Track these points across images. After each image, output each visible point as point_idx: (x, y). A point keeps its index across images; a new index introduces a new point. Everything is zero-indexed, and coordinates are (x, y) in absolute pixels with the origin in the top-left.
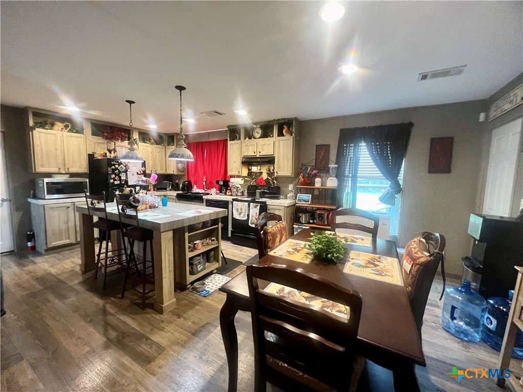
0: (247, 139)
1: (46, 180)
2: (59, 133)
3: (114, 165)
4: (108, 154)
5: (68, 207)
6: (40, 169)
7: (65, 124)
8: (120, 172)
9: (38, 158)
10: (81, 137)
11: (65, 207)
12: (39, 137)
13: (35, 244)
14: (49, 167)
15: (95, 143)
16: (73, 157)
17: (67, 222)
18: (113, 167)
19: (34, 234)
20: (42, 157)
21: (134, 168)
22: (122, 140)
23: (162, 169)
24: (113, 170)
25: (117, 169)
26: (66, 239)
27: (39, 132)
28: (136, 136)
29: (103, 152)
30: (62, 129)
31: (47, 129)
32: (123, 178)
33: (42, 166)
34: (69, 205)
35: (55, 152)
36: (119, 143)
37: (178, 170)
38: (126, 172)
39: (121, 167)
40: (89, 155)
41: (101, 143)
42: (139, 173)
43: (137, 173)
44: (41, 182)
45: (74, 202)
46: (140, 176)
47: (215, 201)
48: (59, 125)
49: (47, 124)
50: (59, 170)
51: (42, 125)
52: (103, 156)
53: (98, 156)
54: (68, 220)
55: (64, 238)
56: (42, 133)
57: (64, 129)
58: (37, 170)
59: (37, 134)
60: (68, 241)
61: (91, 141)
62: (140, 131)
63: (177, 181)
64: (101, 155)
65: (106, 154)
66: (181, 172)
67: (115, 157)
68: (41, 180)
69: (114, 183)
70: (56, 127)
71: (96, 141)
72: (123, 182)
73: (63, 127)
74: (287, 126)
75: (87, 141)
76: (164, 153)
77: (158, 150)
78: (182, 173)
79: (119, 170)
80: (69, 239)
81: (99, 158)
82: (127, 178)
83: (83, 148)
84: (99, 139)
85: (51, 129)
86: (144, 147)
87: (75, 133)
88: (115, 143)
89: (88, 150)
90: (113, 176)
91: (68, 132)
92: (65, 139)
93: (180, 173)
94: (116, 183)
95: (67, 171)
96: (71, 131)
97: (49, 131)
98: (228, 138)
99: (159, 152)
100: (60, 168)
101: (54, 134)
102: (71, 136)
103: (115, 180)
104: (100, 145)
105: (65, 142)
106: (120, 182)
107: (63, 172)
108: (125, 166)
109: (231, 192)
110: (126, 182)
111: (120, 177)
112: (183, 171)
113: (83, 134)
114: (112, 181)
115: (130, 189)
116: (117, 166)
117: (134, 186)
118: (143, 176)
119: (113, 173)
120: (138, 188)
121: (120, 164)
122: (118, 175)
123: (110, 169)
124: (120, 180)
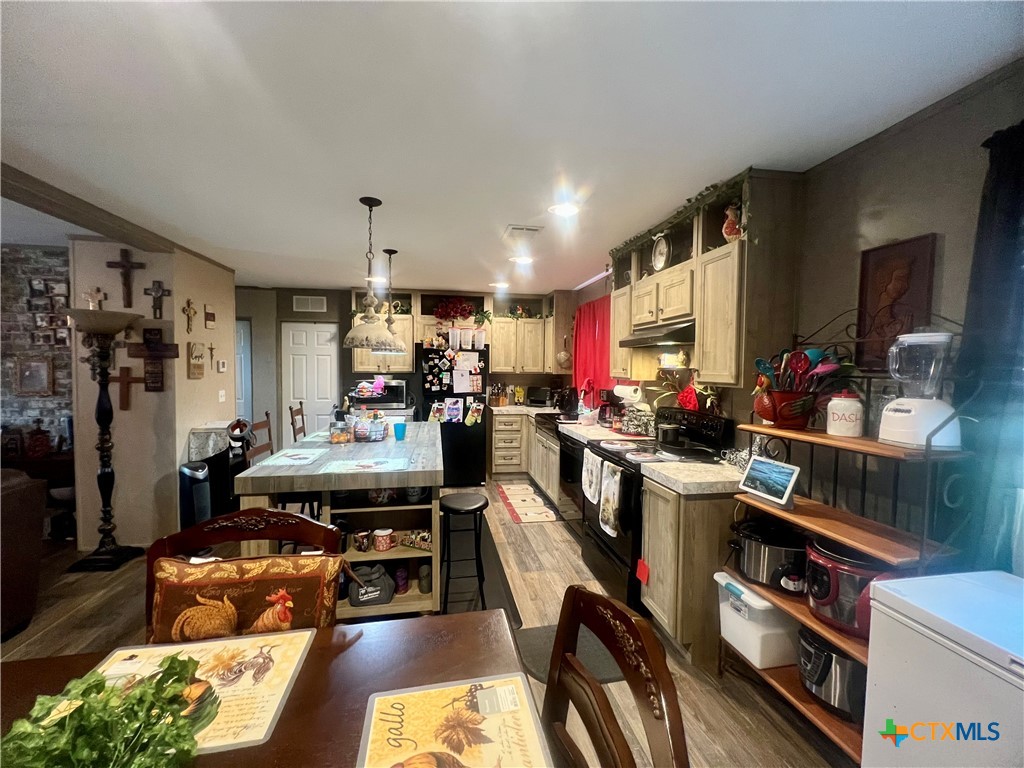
3: (433, 359)
6: (359, 368)
7: (394, 303)
8: (441, 371)
9: (357, 353)
10: (408, 320)
14: (368, 364)
18: (431, 363)
21: (466, 363)
22: (466, 317)
23: (535, 364)
24: (431, 368)
25: (436, 365)
28: (487, 306)
29: (430, 340)
32: (446, 381)
33: (362, 364)
36: (459, 322)
38: (451, 370)
39: (444, 363)
40: (417, 344)
42: (473, 372)
43: (470, 372)
46: (475, 378)
48: (386, 305)
50: (378, 370)
52: (431, 345)
57: (393, 311)
58: (355, 369)
61: (419, 324)
64: (429, 343)
65: (433, 341)
66: (566, 368)
69: (430, 388)
71: (425, 322)
72: (445, 389)
76: (540, 332)
77: (529, 327)
78: (568, 372)
79: (440, 368)
82: (452, 380)
83: (408, 336)
84: (431, 319)
86: (502, 325)
88: (454, 322)
89: (418, 337)
90: (430, 378)
93: (563, 372)
94: (434, 389)
95: (387, 370)
99: (531, 332)
100: (380, 367)
103: (432, 384)
104: (430, 327)
106: (441, 387)
107: (384, 372)
108: (450, 361)
110: (450, 387)
111: (441, 380)
112: (569, 368)
113: (411, 314)
114: (427, 386)
115: (455, 400)
116: (437, 361)
117: (463, 396)
118: (480, 377)
119: (431, 373)
120: (470, 399)
121: (442, 358)
122: (438, 376)
123: (427, 366)
124: (441, 384)
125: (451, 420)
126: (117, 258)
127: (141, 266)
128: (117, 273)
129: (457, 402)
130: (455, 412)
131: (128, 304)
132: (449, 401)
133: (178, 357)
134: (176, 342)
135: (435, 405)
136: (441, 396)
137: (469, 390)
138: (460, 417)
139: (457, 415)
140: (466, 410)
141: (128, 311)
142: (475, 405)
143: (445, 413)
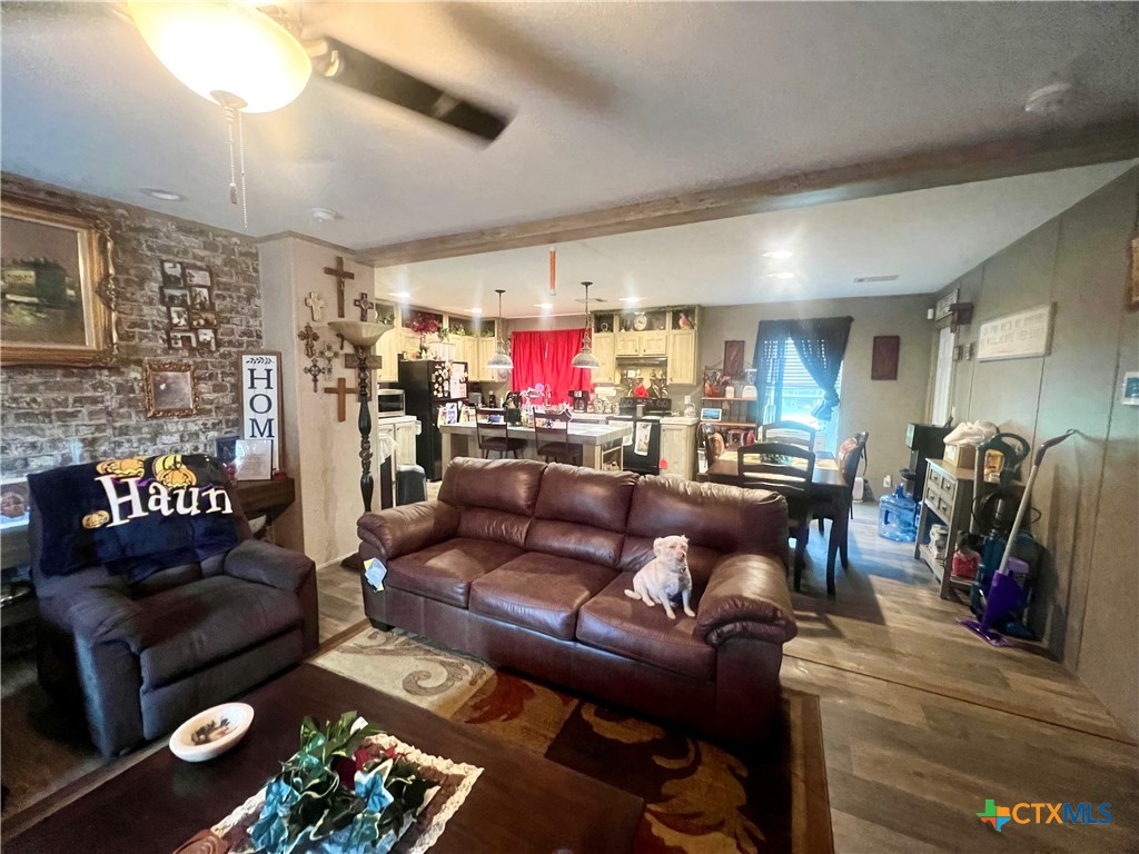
0: (623, 331)
3: (437, 370)
4: (424, 354)
8: (443, 380)
15: (406, 338)
18: (436, 373)
21: (458, 373)
22: (433, 332)
24: (437, 377)
25: (440, 375)
28: (446, 324)
29: (415, 352)
32: (446, 389)
36: (430, 337)
37: (499, 376)
38: (448, 380)
39: (445, 373)
40: (398, 355)
43: (460, 380)
46: (462, 386)
52: (417, 357)
53: (408, 357)
61: (401, 335)
62: (449, 315)
63: (491, 393)
64: (414, 356)
65: (421, 354)
66: (502, 378)
67: (434, 358)
69: (437, 395)
71: (406, 335)
72: (446, 395)
75: (398, 335)
77: (470, 343)
78: (504, 380)
81: (412, 360)
82: (449, 388)
83: (393, 347)
84: (409, 332)
88: (425, 336)
93: (501, 380)
94: (440, 395)
98: (593, 329)
103: (438, 391)
106: (444, 394)
108: (448, 372)
110: (449, 393)
111: (443, 388)
112: (505, 377)
113: (394, 325)
114: (436, 393)
115: (452, 404)
116: (440, 371)
117: (456, 401)
118: (465, 385)
119: (437, 382)
120: (460, 403)
121: (443, 368)
122: (441, 385)
123: (433, 376)
124: (443, 392)
126: (333, 265)
127: (351, 276)
128: (331, 281)
130: (452, 415)
131: (342, 315)
132: (449, 405)
133: (381, 368)
134: (378, 354)
135: (441, 409)
136: (444, 402)
137: (459, 396)
139: (454, 417)
140: (459, 411)
141: (341, 320)
142: (463, 407)
143: (448, 415)
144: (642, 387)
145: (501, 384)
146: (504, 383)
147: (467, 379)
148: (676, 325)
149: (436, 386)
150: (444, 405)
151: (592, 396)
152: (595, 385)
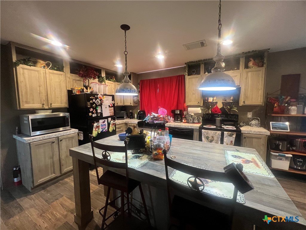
0: (207, 73)
1: (31, 117)
2: (42, 70)
3: (92, 99)
4: (85, 90)
5: (53, 142)
6: (25, 106)
7: (46, 62)
9: (22, 95)
10: (62, 75)
11: (50, 142)
12: (23, 74)
13: (21, 178)
14: (33, 103)
15: (74, 80)
16: (55, 93)
17: (52, 158)
18: (91, 102)
19: (20, 169)
20: (26, 93)
21: (107, 101)
22: (94, 78)
23: (121, 102)
24: (92, 104)
25: (94, 103)
26: (52, 174)
27: (23, 69)
28: (103, 75)
29: (80, 88)
30: (44, 66)
31: (30, 66)
32: (99, 111)
33: (27, 102)
34: (54, 140)
35: (38, 88)
36: (91, 80)
37: (134, 102)
38: (101, 105)
39: (97, 101)
40: (68, 91)
41: (78, 80)
43: (109, 106)
44: (26, 119)
45: (58, 137)
46: (111, 108)
47: (178, 129)
48: (41, 63)
49: (30, 61)
50: (43, 106)
51: (25, 62)
52: (81, 92)
53: (76, 92)
54: (53, 155)
55: (50, 173)
56: (27, 69)
57: (46, 67)
58: (22, 107)
59: (21, 70)
60: (53, 176)
61: (70, 78)
62: (107, 70)
63: (131, 111)
64: (79, 91)
65: (83, 90)
66: (136, 103)
67: (91, 92)
68: (26, 117)
69: (92, 115)
70: (39, 65)
72: (99, 115)
73: (45, 65)
74: (253, 58)
75: (67, 78)
78: (137, 105)
79: (96, 105)
80: (54, 173)
81: (78, 94)
82: (102, 110)
83: (63, 85)
84: (76, 77)
85: (34, 66)
86: (109, 84)
87: (57, 70)
88: (89, 80)
89: (67, 87)
91: (49, 69)
92: (47, 75)
93: (135, 105)
94: (94, 116)
95: (50, 107)
96: (52, 68)
97: (32, 68)
98: (187, 74)
100: (43, 104)
101: (38, 71)
102: (53, 73)
103: (93, 113)
104: (77, 81)
105: (47, 79)
106: (97, 115)
107: (47, 108)
108: (100, 100)
109: (187, 120)
110: (101, 114)
111: (97, 110)
112: (137, 103)
113: (63, 72)
114: (90, 114)
115: (103, 120)
116: (94, 100)
117: (107, 118)
118: (113, 108)
119: (92, 107)
120: (110, 119)
121: (96, 98)
122: (95, 108)
123: (88, 103)
124: (97, 113)
125: (103, 130)
129: (105, 121)
130: (104, 127)
132: (101, 121)
135: (95, 125)
136: (97, 119)
137: (109, 115)
138: (106, 128)
139: (105, 128)
140: (109, 124)
142: (112, 122)
143: (100, 128)
144: (217, 107)
145: (136, 107)
146: (137, 106)
147: (114, 104)
148: (247, 67)
149: (91, 110)
150: (98, 121)
151: (185, 113)
152: (188, 107)
